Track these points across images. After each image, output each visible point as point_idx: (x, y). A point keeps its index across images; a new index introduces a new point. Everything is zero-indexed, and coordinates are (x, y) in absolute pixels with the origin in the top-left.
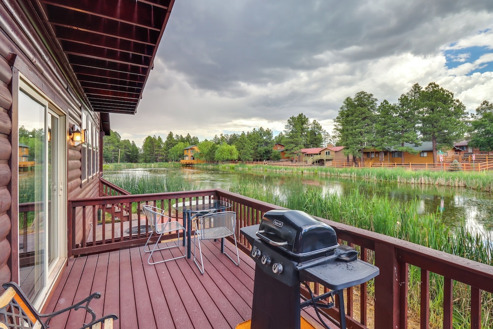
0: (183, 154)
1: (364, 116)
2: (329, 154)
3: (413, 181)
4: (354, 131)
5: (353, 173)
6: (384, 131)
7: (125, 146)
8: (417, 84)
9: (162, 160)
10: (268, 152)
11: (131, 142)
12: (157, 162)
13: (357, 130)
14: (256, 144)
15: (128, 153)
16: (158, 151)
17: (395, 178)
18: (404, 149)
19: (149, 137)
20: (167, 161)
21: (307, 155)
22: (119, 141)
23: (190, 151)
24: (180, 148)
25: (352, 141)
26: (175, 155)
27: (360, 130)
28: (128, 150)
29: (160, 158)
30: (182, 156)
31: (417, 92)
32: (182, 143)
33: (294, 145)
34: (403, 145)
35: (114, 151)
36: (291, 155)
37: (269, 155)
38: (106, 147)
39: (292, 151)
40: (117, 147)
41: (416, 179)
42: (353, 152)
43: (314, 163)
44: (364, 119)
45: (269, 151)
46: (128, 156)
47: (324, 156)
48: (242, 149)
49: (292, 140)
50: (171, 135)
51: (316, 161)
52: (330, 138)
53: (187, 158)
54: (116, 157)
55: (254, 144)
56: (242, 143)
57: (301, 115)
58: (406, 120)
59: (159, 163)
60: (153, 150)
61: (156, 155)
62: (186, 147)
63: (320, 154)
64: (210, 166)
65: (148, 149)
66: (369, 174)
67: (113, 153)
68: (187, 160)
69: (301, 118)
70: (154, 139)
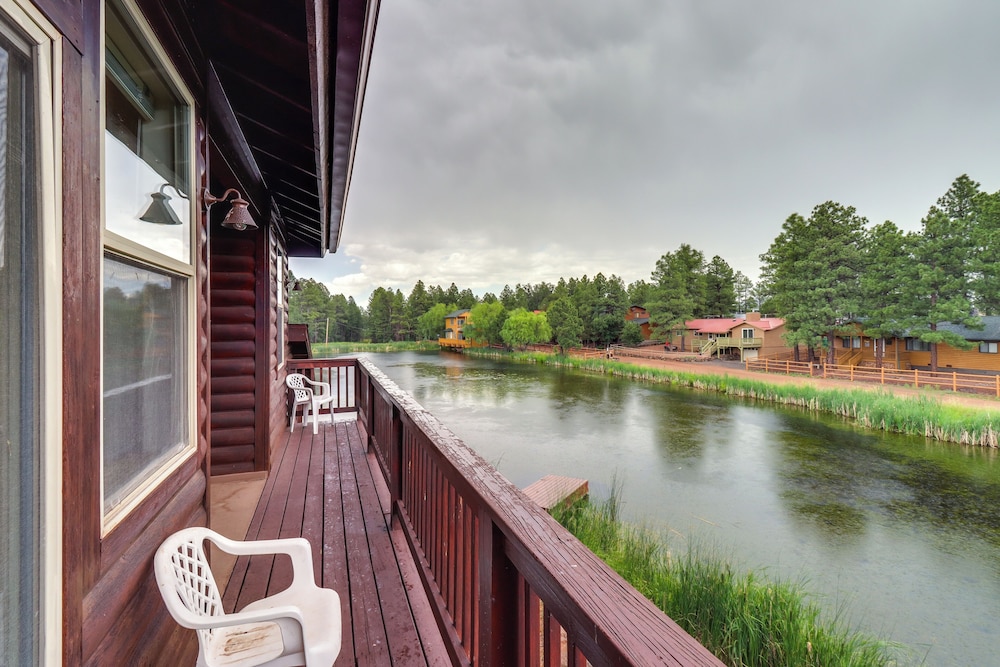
0: (444, 328)
1: (834, 258)
2: (751, 336)
3: (966, 437)
4: (810, 292)
5: (812, 400)
6: (885, 294)
7: (338, 308)
8: (964, 177)
9: (403, 338)
10: (614, 326)
11: (348, 299)
12: (395, 340)
13: (818, 290)
14: (589, 309)
15: (344, 321)
16: (396, 318)
17: (920, 426)
18: (937, 337)
19: (380, 290)
20: (413, 338)
21: (701, 334)
22: (326, 301)
23: (456, 321)
24: (439, 316)
25: (805, 314)
26: (429, 328)
27: (824, 290)
28: (342, 315)
29: (400, 332)
30: (442, 331)
31: (967, 196)
32: (443, 305)
33: (672, 316)
34: (933, 327)
35: (318, 320)
36: (665, 336)
37: (617, 333)
39: (668, 328)
40: (324, 312)
41: (974, 435)
42: (809, 339)
43: (716, 353)
44: (834, 265)
45: (616, 324)
46: (342, 327)
47: (738, 340)
48: (561, 324)
49: (667, 304)
50: (420, 286)
51: (721, 350)
52: (751, 289)
53: (451, 336)
54: (320, 331)
55: (585, 309)
56: (559, 312)
57: (686, 249)
58: (943, 272)
59: (398, 343)
60: (388, 316)
61: (394, 326)
62: (450, 312)
63: (730, 334)
64: (497, 355)
65: (379, 314)
66: (851, 407)
67: (316, 324)
68: (452, 338)
69: (688, 257)
70: (391, 293)
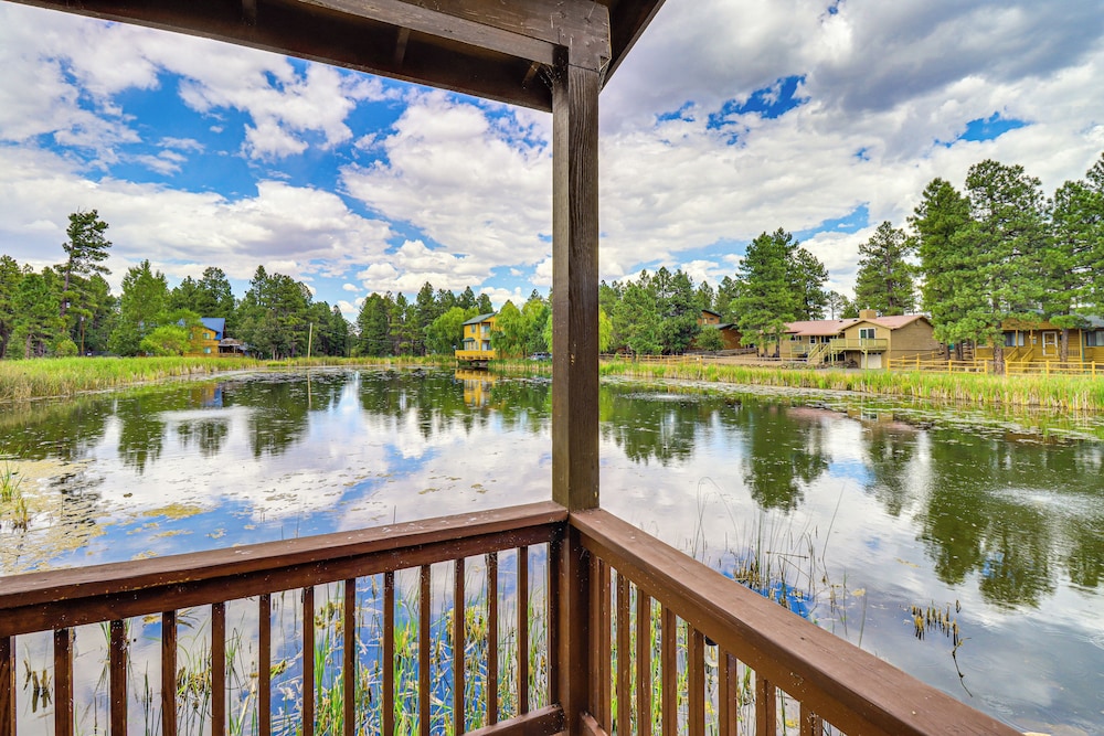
0: (462, 338)
2: (872, 337)
7: (320, 317)
9: (406, 351)
11: (332, 309)
12: (394, 354)
15: (326, 334)
16: (397, 328)
19: (375, 296)
20: (419, 352)
21: (800, 338)
22: (307, 306)
23: (478, 328)
24: (455, 322)
26: (442, 338)
28: (325, 327)
29: (403, 344)
30: (459, 342)
35: (296, 328)
38: (280, 318)
40: (304, 318)
43: (826, 360)
46: (325, 341)
50: (426, 291)
51: (834, 356)
53: (472, 347)
54: (300, 343)
60: (386, 327)
61: (393, 338)
62: (470, 318)
63: (842, 335)
65: (372, 324)
67: (295, 334)
68: (471, 351)
70: (387, 299)
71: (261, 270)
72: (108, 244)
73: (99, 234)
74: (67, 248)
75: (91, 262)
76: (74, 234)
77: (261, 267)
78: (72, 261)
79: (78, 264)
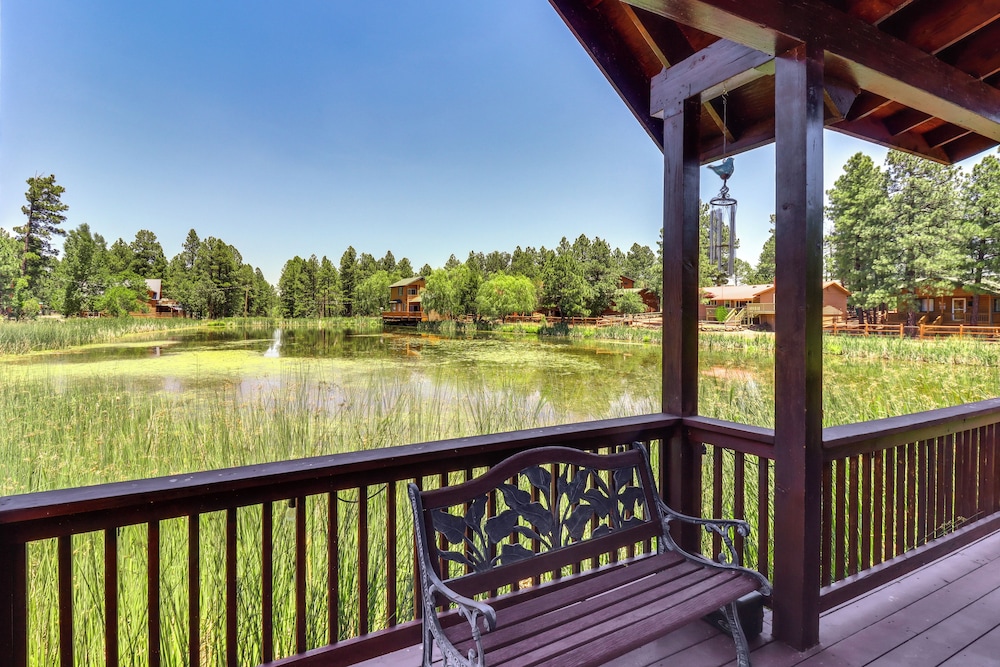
21: (716, 302)
23: (406, 290)
43: (744, 322)
50: (350, 255)
51: (750, 319)
53: (399, 308)
63: (757, 301)
68: (401, 311)
70: (312, 262)
71: (193, 235)
72: (65, 208)
73: (56, 198)
74: (25, 211)
75: (50, 225)
76: (32, 198)
77: (192, 231)
78: (30, 224)
79: (37, 226)
